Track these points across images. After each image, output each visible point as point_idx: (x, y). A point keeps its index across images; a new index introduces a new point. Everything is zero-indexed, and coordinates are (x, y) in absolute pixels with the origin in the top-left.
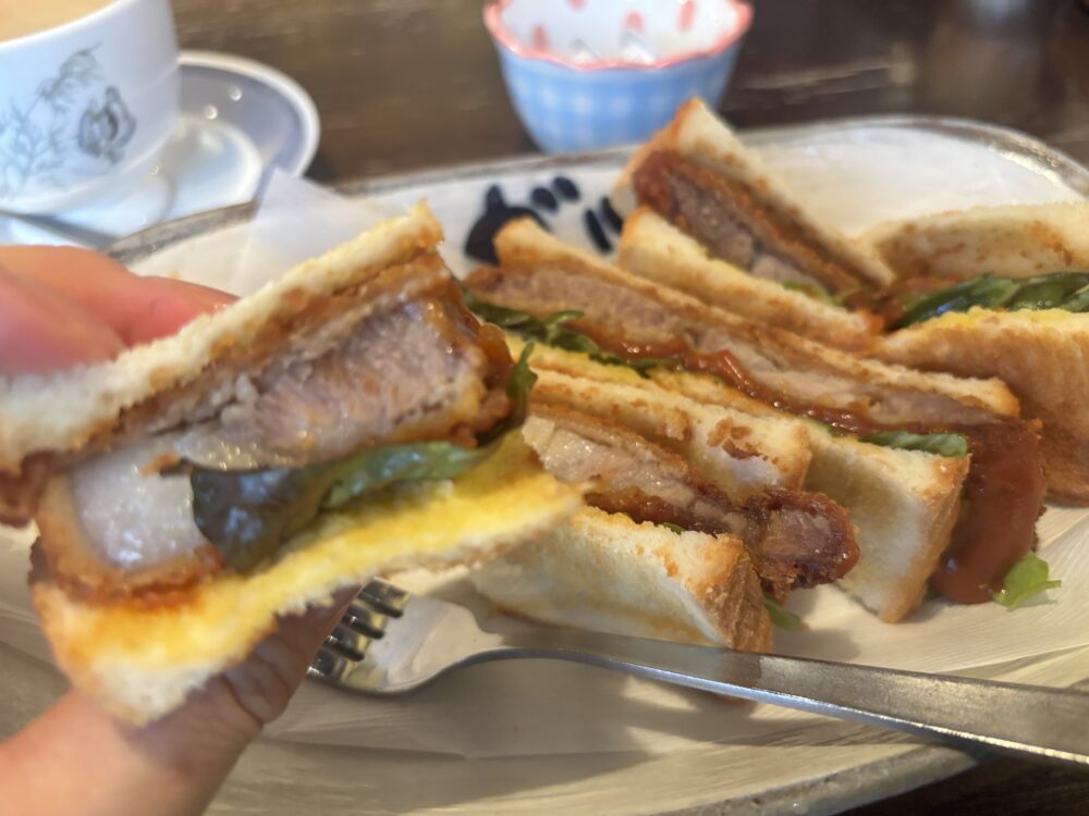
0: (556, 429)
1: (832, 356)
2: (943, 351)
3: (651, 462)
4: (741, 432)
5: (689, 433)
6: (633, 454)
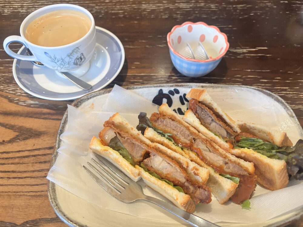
0: (163, 160)
1: (221, 150)
2: (243, 155)
3: (179, 172)
4: (197, 169)
5: (188, 167)
6: (176, 169)
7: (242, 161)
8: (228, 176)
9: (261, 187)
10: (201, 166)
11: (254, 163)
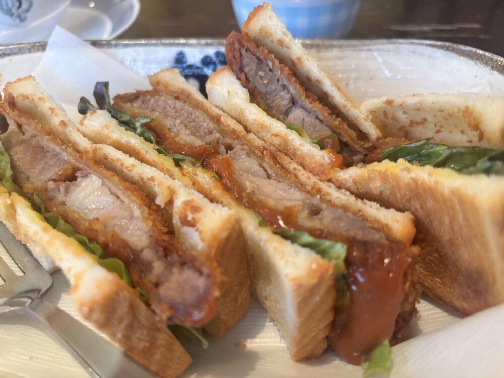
4: (194, 209)
7: (371, 207)
8: (307, 238)
9: (445, 314)
10: (212, 200)
11: (412, 213)
